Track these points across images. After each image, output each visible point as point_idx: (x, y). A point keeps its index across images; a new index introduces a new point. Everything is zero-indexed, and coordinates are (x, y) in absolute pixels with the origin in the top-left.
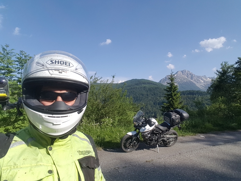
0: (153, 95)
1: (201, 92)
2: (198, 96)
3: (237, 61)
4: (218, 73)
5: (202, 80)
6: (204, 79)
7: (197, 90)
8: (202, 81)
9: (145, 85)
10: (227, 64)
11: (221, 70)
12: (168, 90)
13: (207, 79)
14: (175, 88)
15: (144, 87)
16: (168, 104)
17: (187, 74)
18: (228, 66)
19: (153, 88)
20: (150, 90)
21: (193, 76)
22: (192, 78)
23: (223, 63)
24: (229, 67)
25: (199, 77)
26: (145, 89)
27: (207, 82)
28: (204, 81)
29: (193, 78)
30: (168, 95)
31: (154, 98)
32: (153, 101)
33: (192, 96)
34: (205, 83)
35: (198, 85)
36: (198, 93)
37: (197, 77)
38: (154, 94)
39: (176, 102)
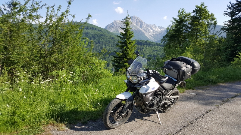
0: (97, 43)
1: (150, 43)
2: (146, 47)
3: (194, 10)
4: (174, 21)
5: (151, 29)
6: (154, 28)
7: (145, 40)
8: (151, 31)
9: (87, 31)
10: (184, 12)
11: (178, 18)
12: (122, 37)
13: (156, 29)
14: (130, 35)
15: (87, 33)
16: (122, 54)
17: (137, 21)
18: (185, 13)
19: (97, 35)
20: (94, 37)
21: (143, 24)
22: (141, 26)
23: (181, 10)
24: (186, 15)
25: (148, 25)
26: (88, 35)
27: (156, 32)
28: (154, 31)
29: (143, 26)
30: (122, 43)
31: (98, 47)
32: (97, 51)
33: (140, 46)
34: (154, 32)
35: (147, 35)
36: (146, 43)
37: (147, 25)
38: (99, 43)
39: (130, 51)
